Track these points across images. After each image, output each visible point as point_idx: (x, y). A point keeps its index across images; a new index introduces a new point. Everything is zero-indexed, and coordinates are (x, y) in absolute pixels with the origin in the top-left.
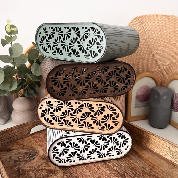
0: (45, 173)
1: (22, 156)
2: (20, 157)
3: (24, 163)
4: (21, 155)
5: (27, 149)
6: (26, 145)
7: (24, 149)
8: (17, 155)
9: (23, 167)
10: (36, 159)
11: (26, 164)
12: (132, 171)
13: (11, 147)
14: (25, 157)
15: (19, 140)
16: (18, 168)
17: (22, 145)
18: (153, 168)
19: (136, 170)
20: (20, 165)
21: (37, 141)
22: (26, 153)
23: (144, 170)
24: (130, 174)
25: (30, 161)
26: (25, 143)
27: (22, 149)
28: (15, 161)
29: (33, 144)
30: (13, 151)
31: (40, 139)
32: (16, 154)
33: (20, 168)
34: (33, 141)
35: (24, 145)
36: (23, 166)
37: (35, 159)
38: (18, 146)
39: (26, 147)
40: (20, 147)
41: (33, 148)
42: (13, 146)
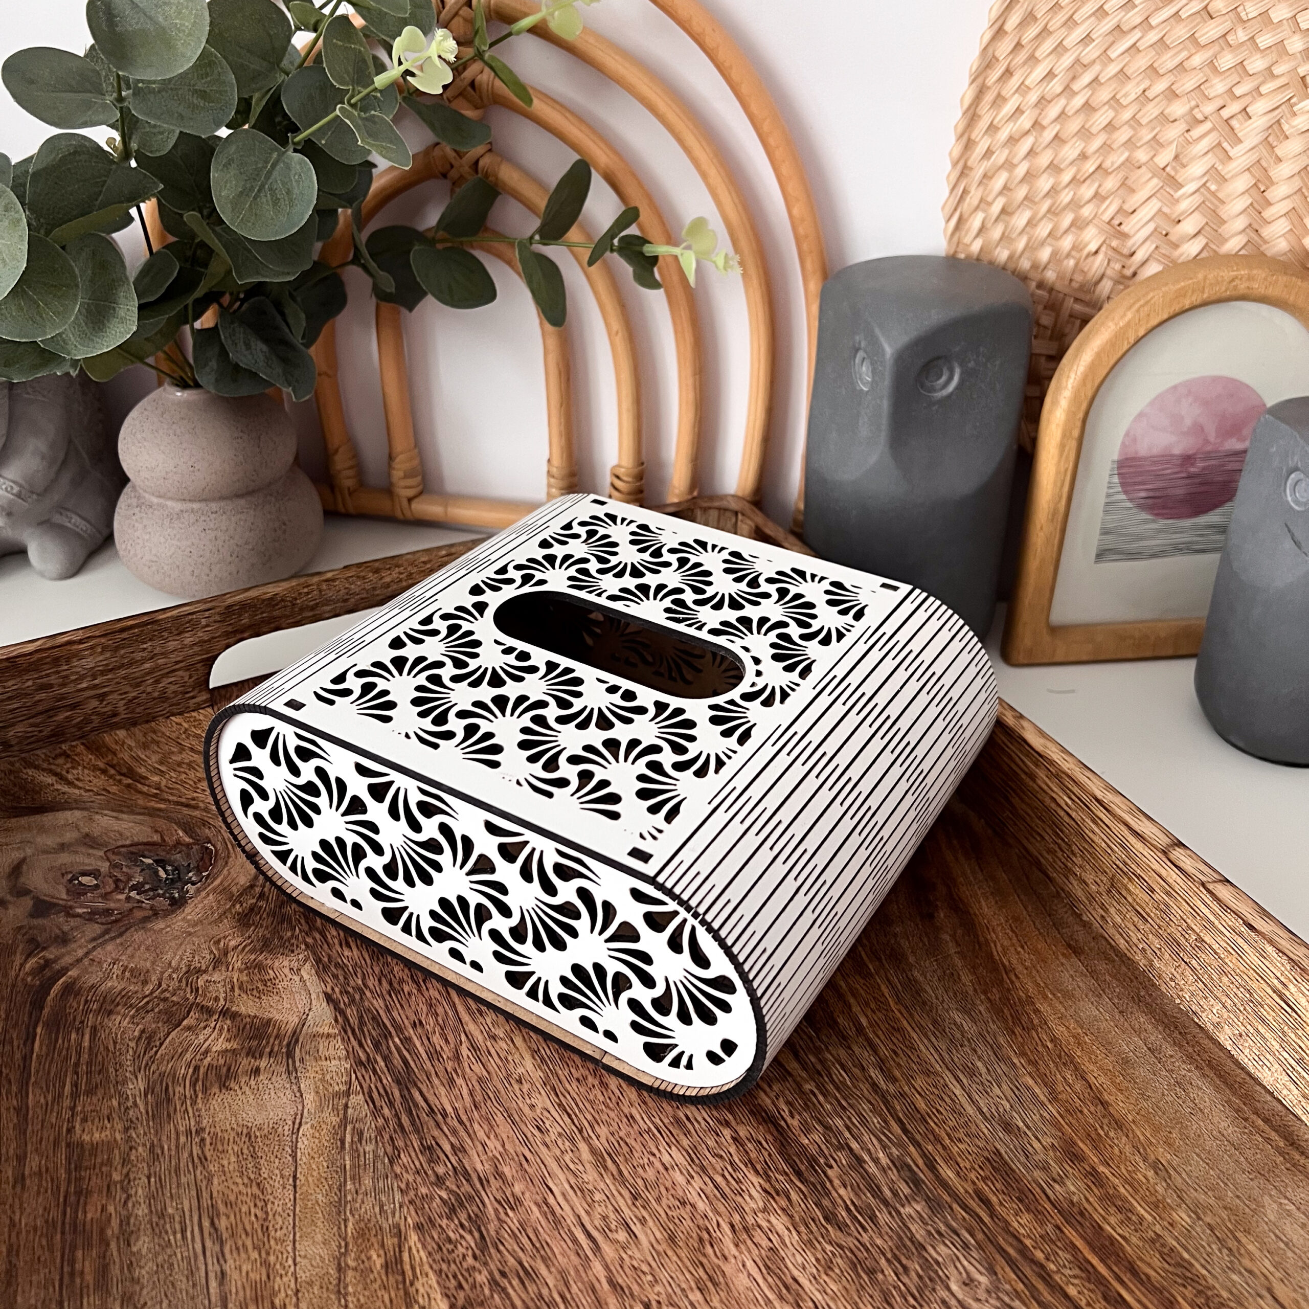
0: (221, 1045)
1: (104, 867)
2: (84, 880)
3: (97, 929)
4: (96, 860)
5: (153, 813)
6: (156, 779)
7: (131, 810)
8: (65, 858)
9: (79, 961)
10: (191, 912)
11: (110, 947)
12: (900, 1145)
13: (50, 780)
14: (117, 881)
15: (121, 733)
16: (48, 963)
17: (131, 773)
18: (1096, 1143)
19: (938, 1140)
20: (64, 940)
22: (135, 852)
24: (872, 1168)
25: (146, 919)
26: (154, 760)
27: (121, 807)
28: (42, 908)
30: (48, 819)
32: (63, 847)
33: (57, 967)
35: (142, 779)
36: (80, 953)
37: (188, 910)
38: (100, 781)
39: (155, 795)
40: (114, 789)
41: (196, 813)
42: (61, 778)
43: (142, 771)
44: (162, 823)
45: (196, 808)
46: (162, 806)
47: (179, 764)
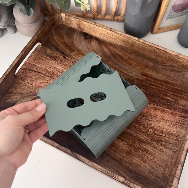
5: (28, 96)
6: (23, 92)
7: (25, 97)
13: (10, 100)
15: (11, 89)
17: (19, 93)
21: (30, 82)
23: (137, 77)
26: (19, 90)
27: (23, 98)
29: (30, 88)
31: (31, 79)
34: (26, 84)
35: (21, 93)
38: (17, 96)
39: (25, 94)
40: (19, 96)
41: (33, 93)
42: (11, 99)
43: (19, 92)
44: (30, 97)
45: (32, 92)
46: (28, 95)
47: (23, 88)
